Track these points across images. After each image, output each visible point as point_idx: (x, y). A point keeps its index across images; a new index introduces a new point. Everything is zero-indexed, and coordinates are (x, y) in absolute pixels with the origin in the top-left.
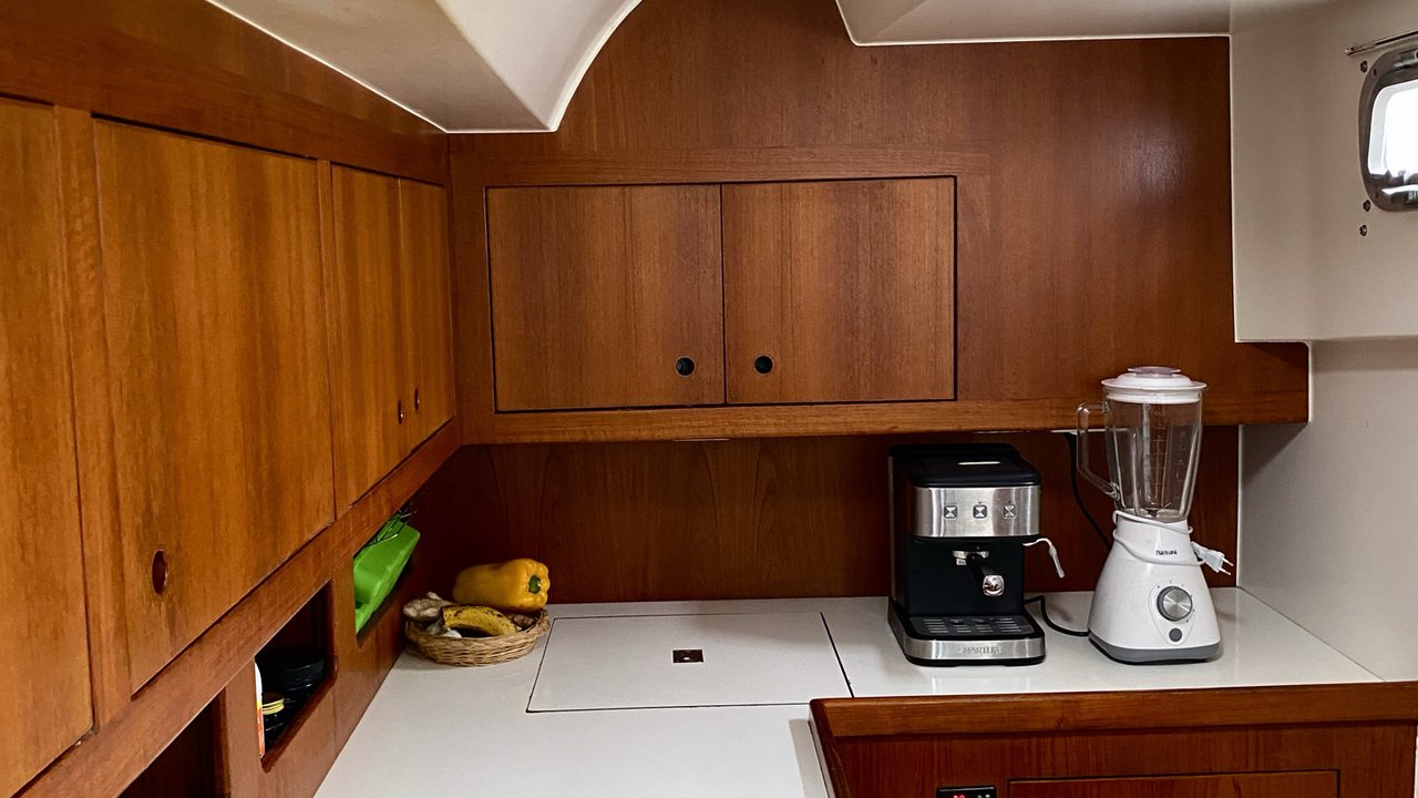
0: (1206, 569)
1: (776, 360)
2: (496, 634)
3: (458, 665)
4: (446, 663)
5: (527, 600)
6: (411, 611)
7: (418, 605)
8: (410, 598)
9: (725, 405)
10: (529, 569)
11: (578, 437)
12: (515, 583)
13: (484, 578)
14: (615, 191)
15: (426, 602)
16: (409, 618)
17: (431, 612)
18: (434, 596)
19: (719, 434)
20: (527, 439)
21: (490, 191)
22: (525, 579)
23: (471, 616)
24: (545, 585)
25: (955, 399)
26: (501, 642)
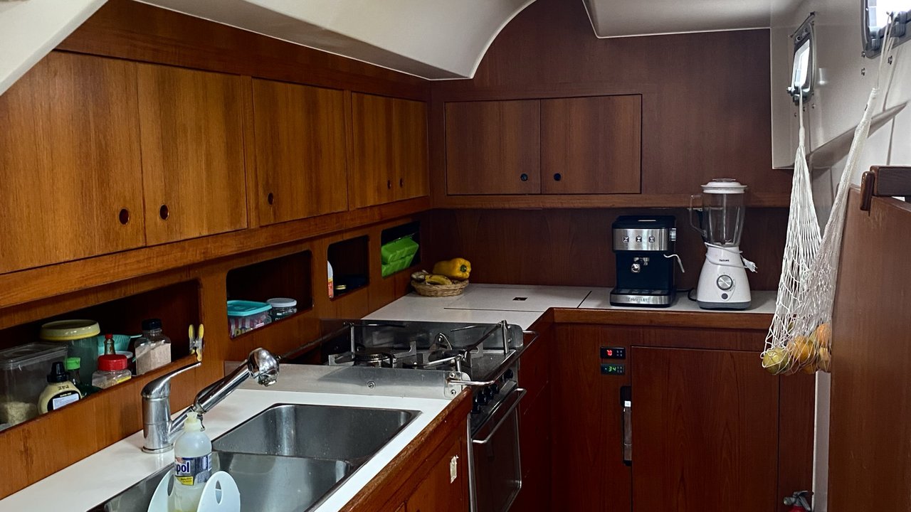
0: (747, 270)
1: (563, 176)
2: (443, 284)
3: (428, 296)
4: (424, 296)
5: (459, 274)
6: (414, 276)
7: (417, 274)
8: (414, 272)
9: (541, 194)
10: (461, 262)
11: (479, 206)
12: (454, 267)
13: (444, 265)
14: (497, 103)
15: (420, 273)
16: (413, 279)
17: (421, 277)
18: (424, 271)
19: (537, 206)
20: (459, 207)
21: (447, 104)
22: (459, 265)
23: (436, 278)
24: (469, 269)
25: (641, 193)
26: (444, 287)
